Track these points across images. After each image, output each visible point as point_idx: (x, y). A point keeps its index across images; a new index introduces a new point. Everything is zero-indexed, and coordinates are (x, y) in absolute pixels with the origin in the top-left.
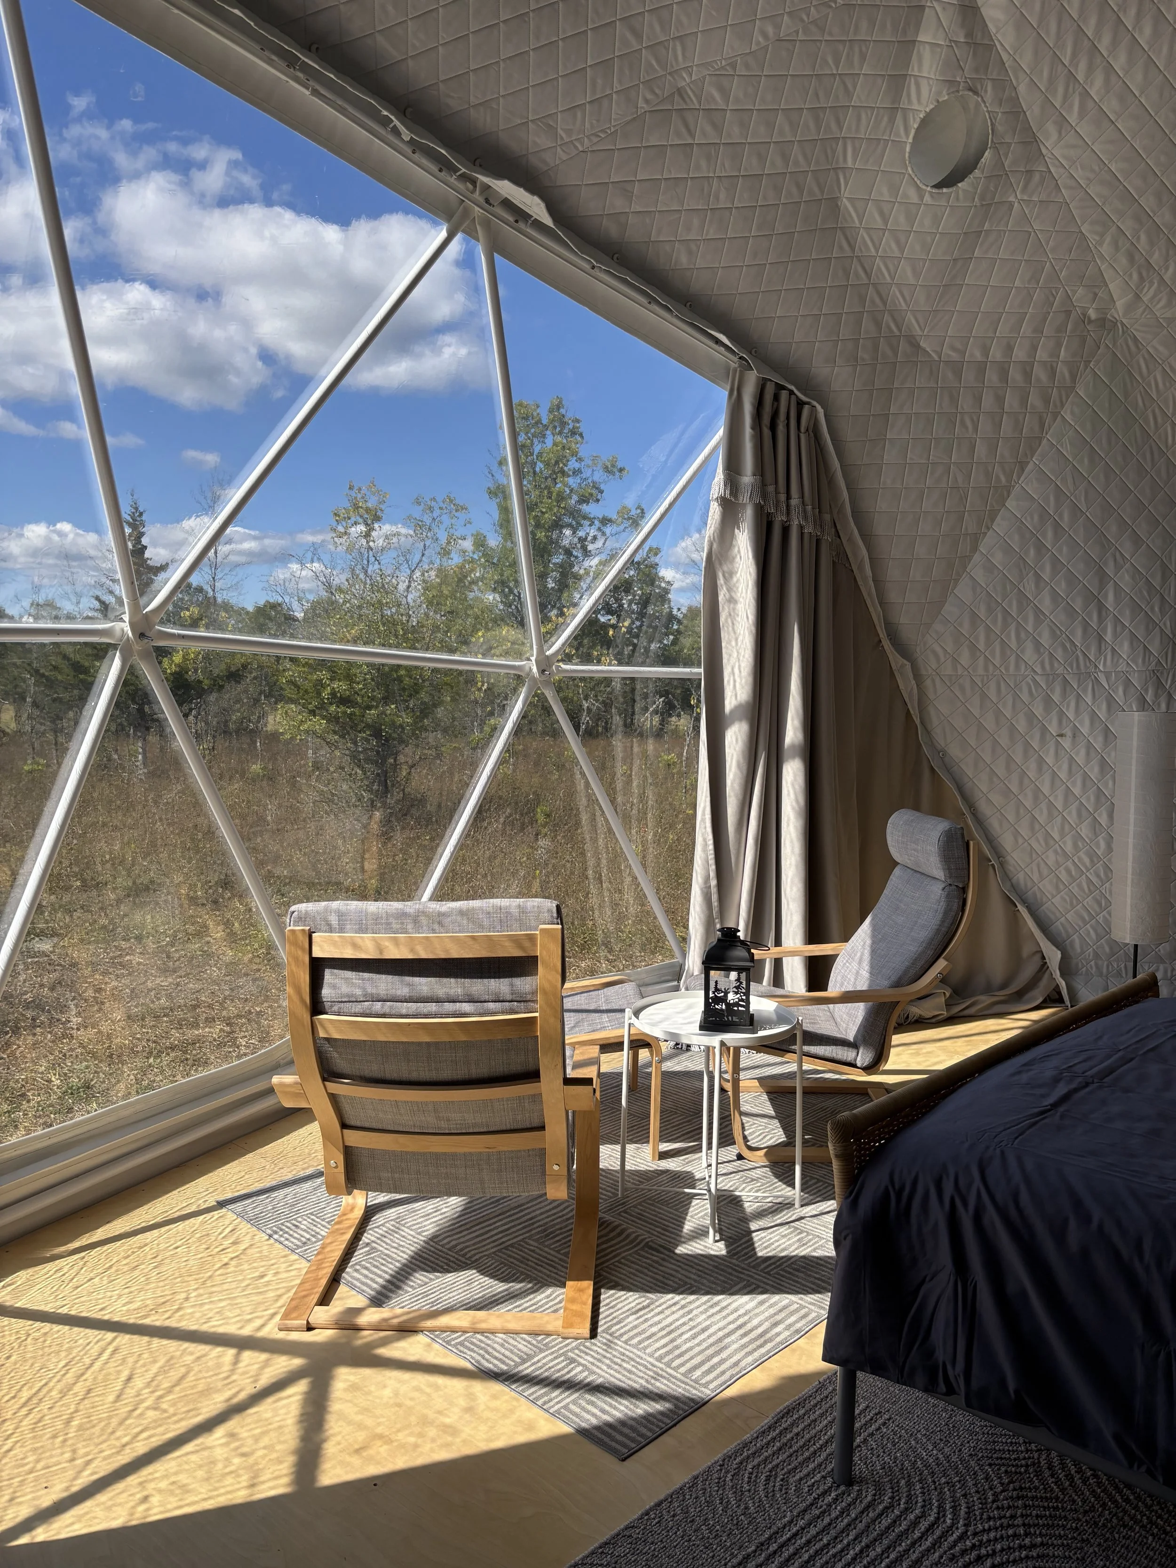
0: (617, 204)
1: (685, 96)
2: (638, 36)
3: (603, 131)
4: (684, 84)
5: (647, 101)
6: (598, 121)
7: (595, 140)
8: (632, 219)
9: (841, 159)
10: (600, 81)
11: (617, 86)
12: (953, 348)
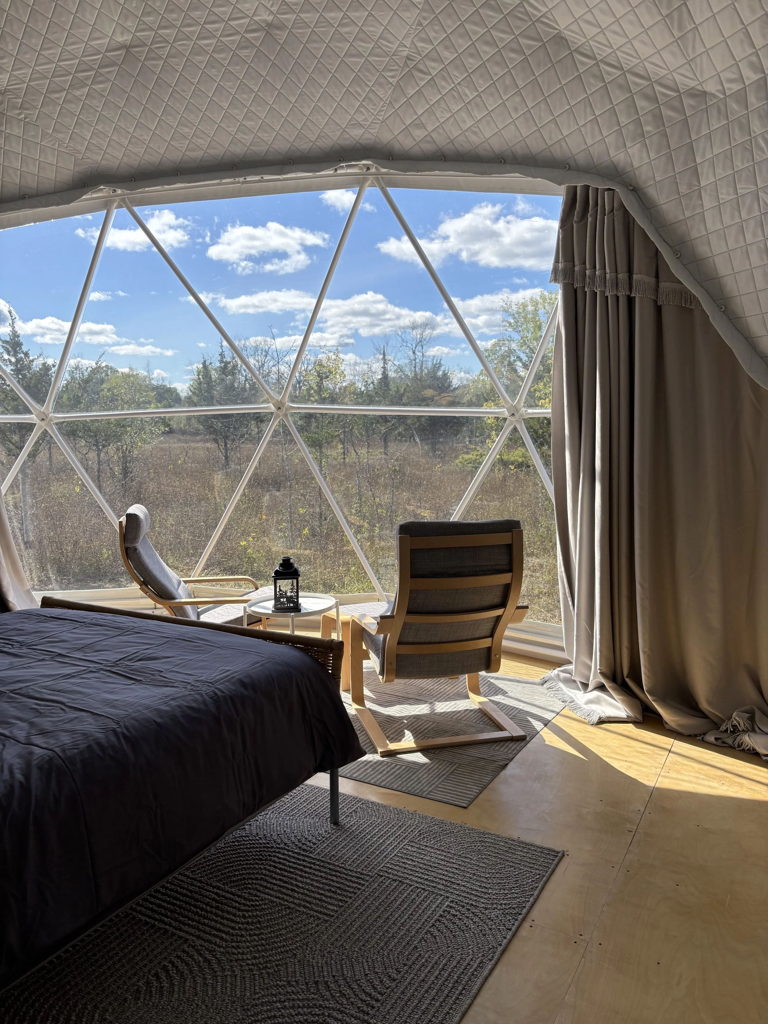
0: (419, 134)
1: (412, 58)
2: (360, 55)
3: (383, 106)
4: (406, 52)
5: (392, 77)
6: (375, 105)
7: (383, 113)
8: (434, 135)
9: (535, 12)
10: (358, 89)
11: (370, 84)
12: (730, 81)
